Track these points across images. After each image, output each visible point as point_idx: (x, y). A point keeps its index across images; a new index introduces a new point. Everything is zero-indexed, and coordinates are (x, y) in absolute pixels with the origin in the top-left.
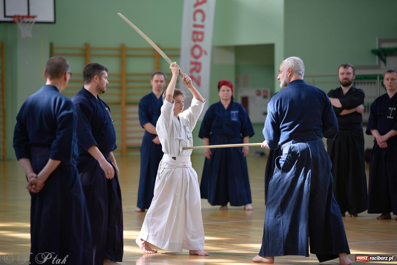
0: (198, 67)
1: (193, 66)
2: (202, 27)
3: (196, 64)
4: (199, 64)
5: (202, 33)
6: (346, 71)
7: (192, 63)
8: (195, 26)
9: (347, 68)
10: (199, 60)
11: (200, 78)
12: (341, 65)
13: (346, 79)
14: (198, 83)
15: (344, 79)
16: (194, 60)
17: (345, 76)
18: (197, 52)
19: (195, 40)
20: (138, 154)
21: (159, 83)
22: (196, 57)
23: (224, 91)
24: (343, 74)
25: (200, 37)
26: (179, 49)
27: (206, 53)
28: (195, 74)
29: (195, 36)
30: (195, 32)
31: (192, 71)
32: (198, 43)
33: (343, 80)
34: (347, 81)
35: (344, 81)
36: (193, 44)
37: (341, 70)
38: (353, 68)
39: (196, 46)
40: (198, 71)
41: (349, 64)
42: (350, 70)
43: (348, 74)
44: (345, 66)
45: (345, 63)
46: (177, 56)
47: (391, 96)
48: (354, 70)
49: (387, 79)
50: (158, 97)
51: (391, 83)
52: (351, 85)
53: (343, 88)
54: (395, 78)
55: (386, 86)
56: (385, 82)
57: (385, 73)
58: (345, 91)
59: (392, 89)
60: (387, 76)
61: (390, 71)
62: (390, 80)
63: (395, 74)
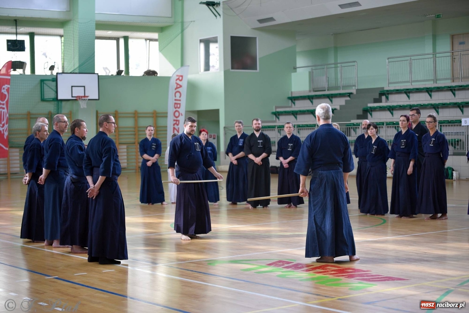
0: (177, 123)
1: (175, 122)
2: (180, 100)
3: (177, 121)
5: (180, 104)
7: (174, 120)
8: (176, 100)
9: (258, 121)
10: (178, 119)
11: (179, 128)
12: (254, 119)
13: (258, 127)
16: (175, 119)
18: (177, 114)
19: (175, 108)
21: (150, 132)
22: (177, 117)
23: (203, 135)
24: (256, 124)
25: (178, 106)
26: (167, 113)
27: (182, 115)
28: (176, 126)
29: (176, 106)
30: (176, 103)
31: (174, 125)
32: (177, 109)
35: (257, 128)
36: (175, 110)
37: (255, 122)
40: (178, 125)
42: (260, 122)
43: (259, 124)
46: (167, 117)
47: (289, 137)
48: (262, 122)
49: (287, 127)
50: (150, 140)
51: (289, 130)
52: (260, 131)
53: (255, 132)
54: (291, 127)
55: (286, 132)
56: (285, 129)
57: (285, 124)
58: (257, 134)
59: (290, 133)
60: (287, 125)
61: (288, 123)
62: (288, 128)
63: (291, 124)
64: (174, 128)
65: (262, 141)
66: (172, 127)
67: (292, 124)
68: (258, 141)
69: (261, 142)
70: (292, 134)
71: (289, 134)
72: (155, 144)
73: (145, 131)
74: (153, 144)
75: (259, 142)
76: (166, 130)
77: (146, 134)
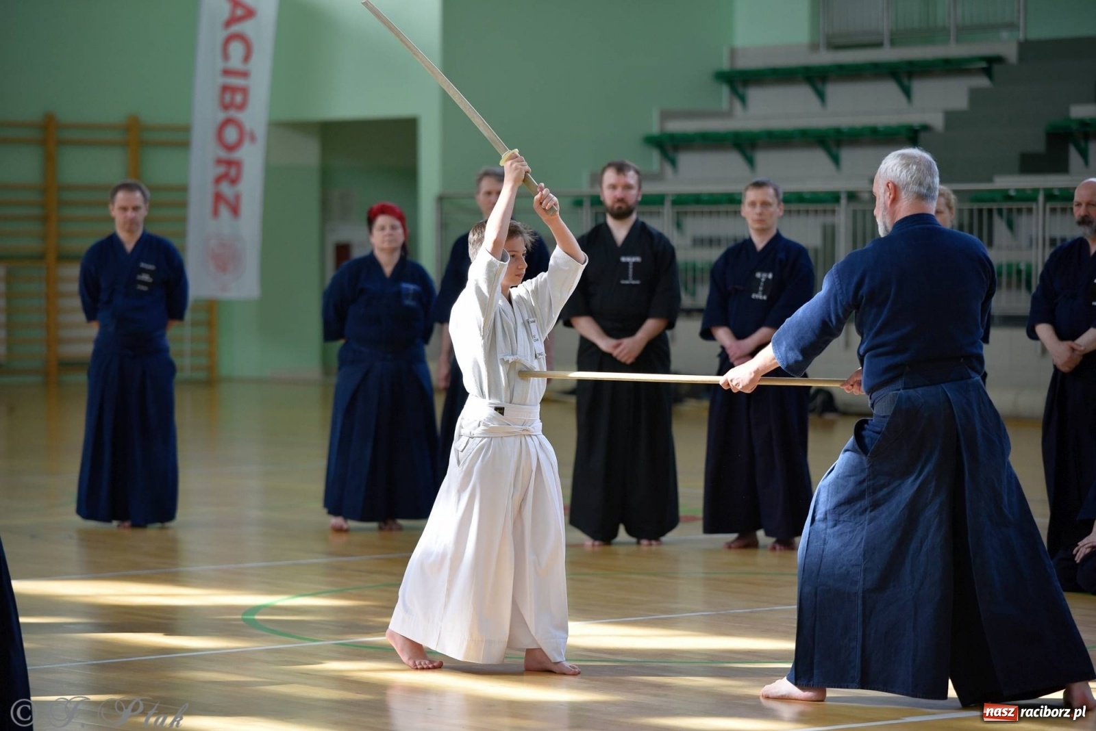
0: (233, 172)
1: (221, 170)
2: (244, 74)
3: (229, 163)
4: (237, 164)
5: (244, 91)
6: (622, 180)
7: (219, 162)
8: (227, 72)
9: (624, 175)
10: (237, 155)
11: (238, 197)
12: (610, 165)
13: (621, 200)
14: (235, 210)
15: (616, 200)
16: (223, 154)
17: (619, 193)
18: (231, 134)
19: (226, 107)
20: (80, 381)
21: (130, 214)
22: (231, 148)
23: (383, 228)
24: (614, 187)
25: (239, 98)
26: (187, 129)
27: (253, 138)
28: (225, 188)
29: (228, 97)
30: (225, 88)
31: (218, 180)
32: (232, 113)
33: (614, 203)
34: (624, 206)
35: (617, 205)
36: (221, 116)
37: (610, 177)
38: (637, 172)
39: (228, 122)
40: (234, 181)
41: (628, 162)
42: (631, 177)
43: (628, 187)
44: (621, 168)
45: (616, 159)
46: (184, 144)
47: (760, 243)
48: (642, 177)
49: (753, 204)
50: (129, 246)
51: (760, 214)
52: (634, 217)
53: (610, 221)
54: (770, 200)
55: (750, 221)
56: (746, 210)
57: (747, 189)
58: (620, 231)
59: (765, 226)
60: (751, 195)
61: (758, 185)
62: (758, 205)
63: (771, 191)
64: (218, 198)
65: (638, 259)
66: (210, 190)
67: (776, 190)
68: (623, 259)
69: (635, 264)
70: (773, 232)
71: (761, 231)
72: (151, 267)
73: (105, 204)
74: (143, 265)
75: (627, 263)
76: (184, 205)
77: (111, 220)
